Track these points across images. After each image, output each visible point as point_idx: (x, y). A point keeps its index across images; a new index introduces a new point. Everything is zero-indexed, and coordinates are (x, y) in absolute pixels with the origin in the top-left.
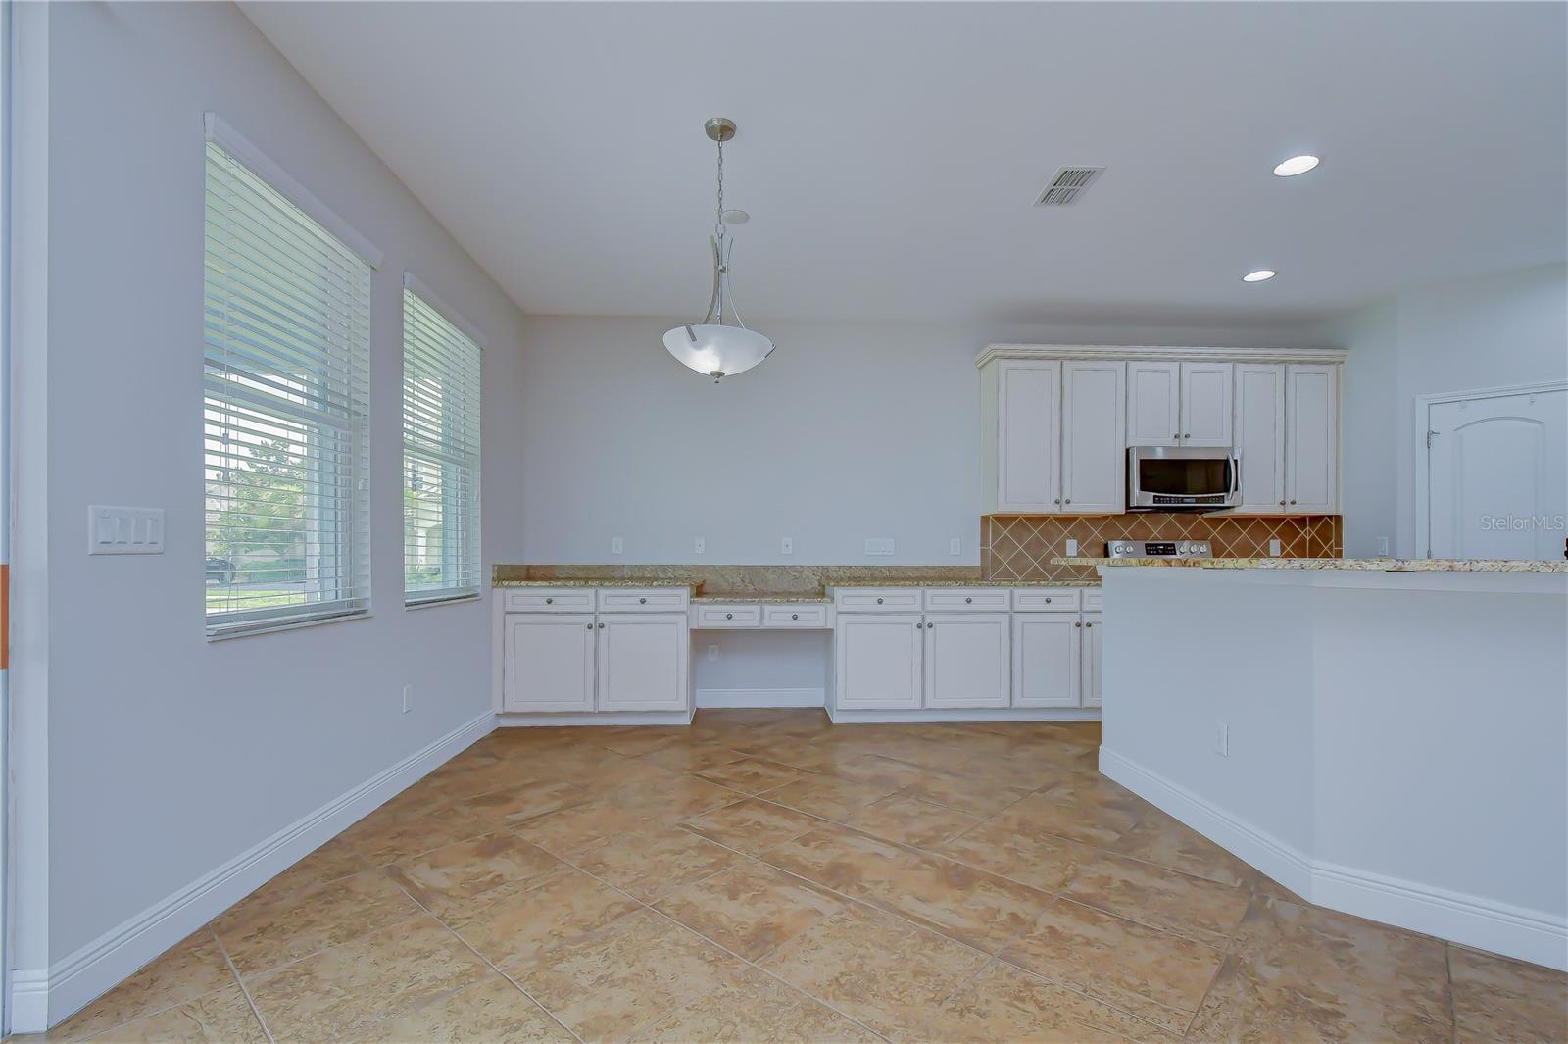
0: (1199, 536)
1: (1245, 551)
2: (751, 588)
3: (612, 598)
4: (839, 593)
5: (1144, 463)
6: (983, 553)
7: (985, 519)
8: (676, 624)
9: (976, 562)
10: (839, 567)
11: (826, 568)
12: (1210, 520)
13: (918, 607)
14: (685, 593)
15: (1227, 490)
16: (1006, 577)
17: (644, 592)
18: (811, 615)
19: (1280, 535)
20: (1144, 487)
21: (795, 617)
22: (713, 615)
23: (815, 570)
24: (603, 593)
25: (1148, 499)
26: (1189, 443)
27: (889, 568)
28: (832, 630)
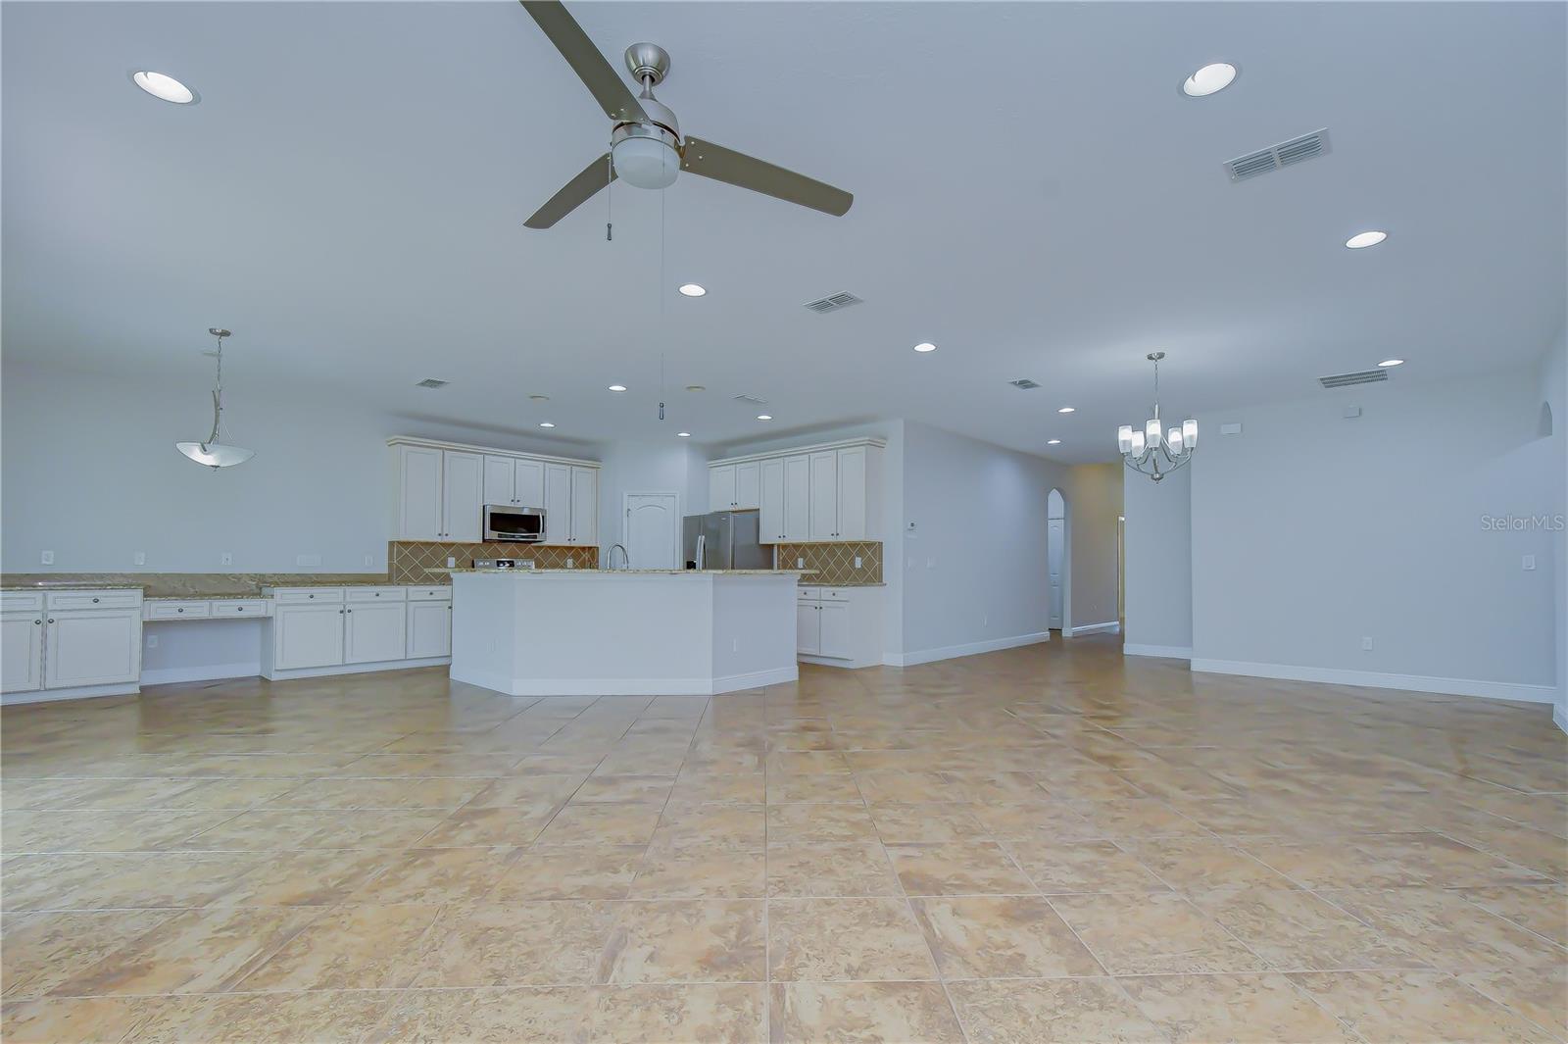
0: (529, 556)
1: (554, 566)
2: (192, 590)
3: (60, 600)
4: (278, 591)
5: (493, 515)
6: (390, 565)
7: (391, 544)
8: (130, 617)
9: (385, 571)
10: (275, 575)
11: (263, 575)
12: (535, 547)
13: (341, 599)
14: (139, 593)
15: (538, 532)
16: (406, 581)
17: (98, 594)
18: (253, 607)
19: (573, 556)
20: (493, 528)
21: (240, 609)
22: (165, 609)
23: (252, 577)
24: (51, 595)
25: (494, 535)
26: (520, 505)
27: (317, 575)
28: (270, 618)
